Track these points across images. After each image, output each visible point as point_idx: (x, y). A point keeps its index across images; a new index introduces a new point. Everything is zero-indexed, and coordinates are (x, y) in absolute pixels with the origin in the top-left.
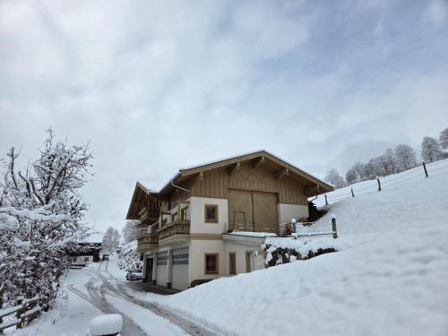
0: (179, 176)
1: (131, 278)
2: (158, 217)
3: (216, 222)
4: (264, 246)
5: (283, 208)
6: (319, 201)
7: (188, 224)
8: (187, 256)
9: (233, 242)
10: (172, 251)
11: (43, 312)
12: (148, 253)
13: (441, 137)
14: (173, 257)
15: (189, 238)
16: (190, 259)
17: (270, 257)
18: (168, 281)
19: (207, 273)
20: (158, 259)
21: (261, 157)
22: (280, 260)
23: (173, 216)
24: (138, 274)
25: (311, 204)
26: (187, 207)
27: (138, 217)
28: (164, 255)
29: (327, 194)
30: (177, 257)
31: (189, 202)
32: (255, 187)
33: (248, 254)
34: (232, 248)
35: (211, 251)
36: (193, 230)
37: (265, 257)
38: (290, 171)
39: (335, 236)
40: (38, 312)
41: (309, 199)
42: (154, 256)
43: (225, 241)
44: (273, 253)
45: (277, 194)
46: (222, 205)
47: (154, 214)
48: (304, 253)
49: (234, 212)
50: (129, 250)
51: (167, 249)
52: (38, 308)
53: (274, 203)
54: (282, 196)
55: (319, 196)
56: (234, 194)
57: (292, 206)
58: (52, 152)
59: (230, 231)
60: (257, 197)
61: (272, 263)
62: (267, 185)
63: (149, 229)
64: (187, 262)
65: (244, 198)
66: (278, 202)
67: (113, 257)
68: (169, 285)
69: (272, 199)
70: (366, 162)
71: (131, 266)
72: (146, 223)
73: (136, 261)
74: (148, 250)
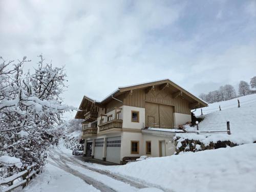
0: (118, 91)
1: (75, 154)
2: (96, 117)
3: (138, 121)
4: (175, 138)
5: (177, 115)
6: (197, 113)
7: (121, 122)
8: (120, 142)
9: (150, 134)
10: (107, 138)
11: (37, 175)
12: (89, 139)
13: (251, 81)
14: (108, 142)
15: (122, 131)
16: (122, 144)
17: (180, 145)
18: (103, 157)
19: (132, 153)
20: (96, 143)
21: (166, 83)
22: (188, 147)
23: (108, 118)
24: (80, 152)
25: (192, 114)
26: (120, 112)
27: (84, 118)
28: (101, 141)
29: (203, 108)
30: (111, 142)
31: (122, 109)
32: (161, 101)
33: (160, 143)
34: (149, 139)
35: (135, 139)
36: (124, 126)
37: (176, 145)
38: (183, 93)
39: (229, 133)
40: (34, 175)
41: (192, 111)
42: (93, 141)
43: (143, 134)
44: (182, 143)
45: (173, 107)
46: (142, 112)
47: (95, 115)
48: (207, 143)
49: (148, 116)
50: (72, 137)
51: (104, 137)
52: (34, 172)
53: (171, 112)
54: (177, 108)
55: (197, 109)
56: (148, 106)
57: (182, 114)
58: (43, 70)
59: (146, 128)
60: (162, 108)
61: (182, 149)
62: (168, 101)
63: (90, 125)
64: (119, 146)
65: (154, 108)
66: (174, 112)
67: (61, 141)
68: (105, 159)
69: (170, 110)
70: (207, 93)
71: (73, 147)
72: (89, 121)
73: (77, 144)
74: (89, 137)
